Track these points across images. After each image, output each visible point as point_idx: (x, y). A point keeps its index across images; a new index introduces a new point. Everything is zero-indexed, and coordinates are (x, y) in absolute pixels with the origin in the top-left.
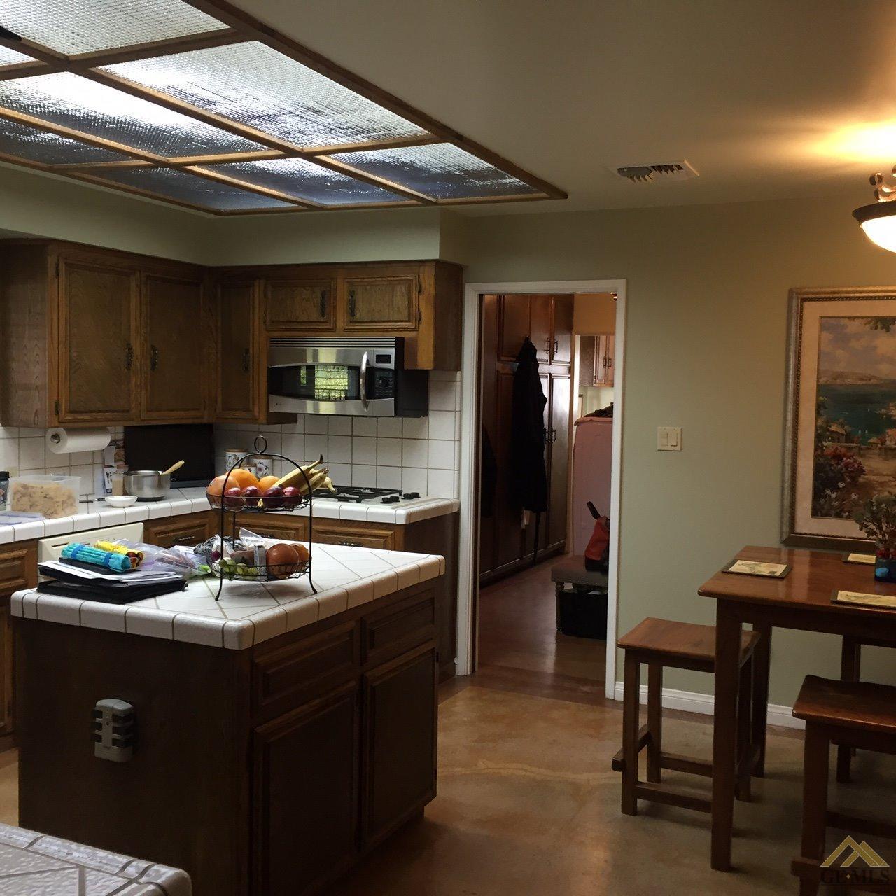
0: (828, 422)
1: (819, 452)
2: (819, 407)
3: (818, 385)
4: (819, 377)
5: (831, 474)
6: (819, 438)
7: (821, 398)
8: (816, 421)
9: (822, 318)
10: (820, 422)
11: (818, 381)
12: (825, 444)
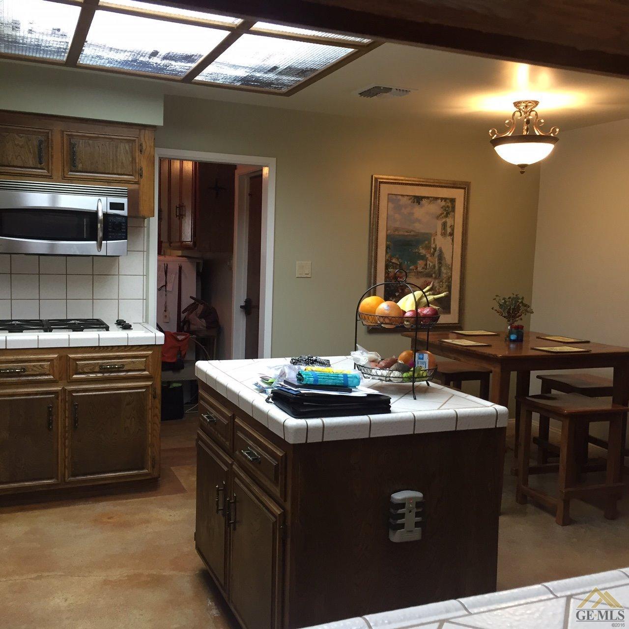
0: (391, 257)
1: (387, 275)
2: (388, 247)
3: (387, 235)
4: (387, 230)
5: (393, 288)
6: (387, 267)
7: (388, 243)
8: (386, 256)
9: (389, 194)
10: (387, 258)
11: (386, 233)
12: (389, 270)
